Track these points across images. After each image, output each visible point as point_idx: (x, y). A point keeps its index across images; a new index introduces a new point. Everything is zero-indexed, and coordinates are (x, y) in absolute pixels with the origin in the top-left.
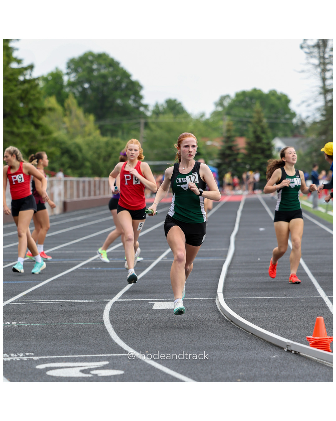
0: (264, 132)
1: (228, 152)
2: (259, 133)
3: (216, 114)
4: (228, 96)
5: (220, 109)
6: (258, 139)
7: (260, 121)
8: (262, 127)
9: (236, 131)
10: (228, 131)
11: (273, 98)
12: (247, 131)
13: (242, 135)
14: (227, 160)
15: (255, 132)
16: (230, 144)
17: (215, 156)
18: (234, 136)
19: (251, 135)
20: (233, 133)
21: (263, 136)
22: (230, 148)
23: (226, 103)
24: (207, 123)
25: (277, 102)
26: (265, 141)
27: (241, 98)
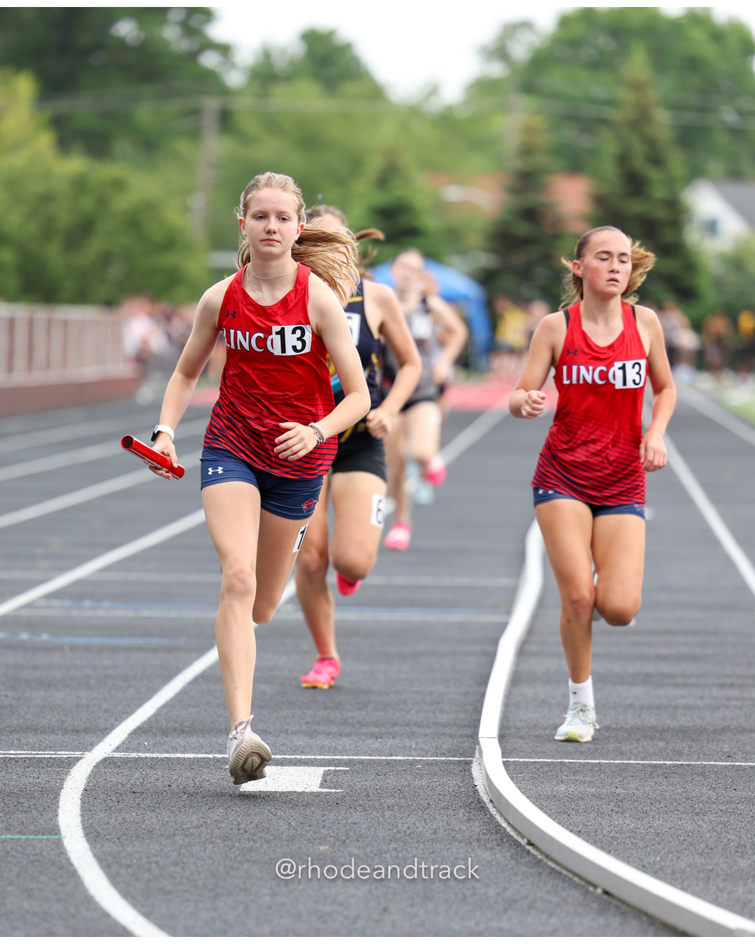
0: (656, 160)
1: (523, 229)
2: (639, 163)
3: (483, 87)
4: (526, 25)
5: (496, 70)
6: (635, 184)
7: (641, 119)
8: (651, 143)
9: (553, 151)
10: (527, 151)
11: (698, 35)
12: (594, 152)
14: (518, 258)
15: (623, 159)
16: (531, 199)
17: (475, 239)
18: (547, 171)
19: (609, 169)
20: (541, 160)
21: (653, 174)
22: (531, 214)
23: (520, 50)
24: (446, 121)
25: (708, 51)
26: (659, 192)
27: (577, 30)
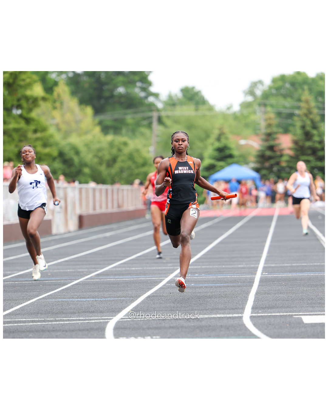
0: (315, 127)
2: (308, 128)
6: (308, 136)
8: (312, 121)
9: (279, 126)
13: (286, 131)
15: (303, 127)
18: (276, 133)
20: (274, 129)
21: (314, 132)
26: (316, 138)
